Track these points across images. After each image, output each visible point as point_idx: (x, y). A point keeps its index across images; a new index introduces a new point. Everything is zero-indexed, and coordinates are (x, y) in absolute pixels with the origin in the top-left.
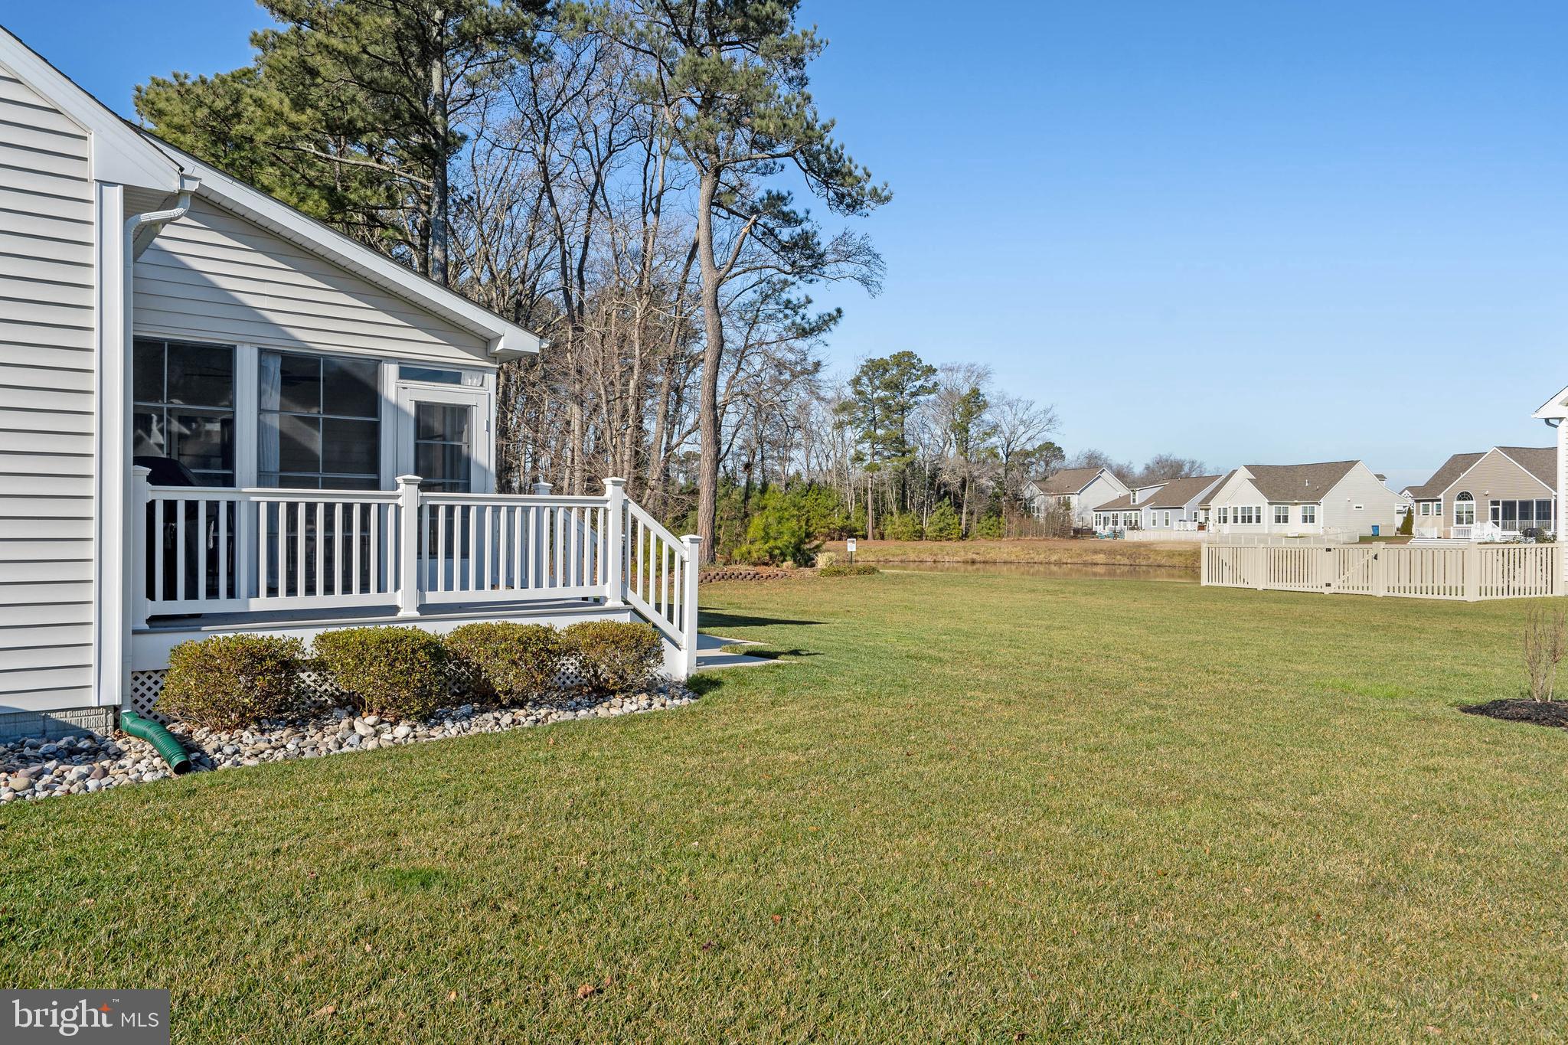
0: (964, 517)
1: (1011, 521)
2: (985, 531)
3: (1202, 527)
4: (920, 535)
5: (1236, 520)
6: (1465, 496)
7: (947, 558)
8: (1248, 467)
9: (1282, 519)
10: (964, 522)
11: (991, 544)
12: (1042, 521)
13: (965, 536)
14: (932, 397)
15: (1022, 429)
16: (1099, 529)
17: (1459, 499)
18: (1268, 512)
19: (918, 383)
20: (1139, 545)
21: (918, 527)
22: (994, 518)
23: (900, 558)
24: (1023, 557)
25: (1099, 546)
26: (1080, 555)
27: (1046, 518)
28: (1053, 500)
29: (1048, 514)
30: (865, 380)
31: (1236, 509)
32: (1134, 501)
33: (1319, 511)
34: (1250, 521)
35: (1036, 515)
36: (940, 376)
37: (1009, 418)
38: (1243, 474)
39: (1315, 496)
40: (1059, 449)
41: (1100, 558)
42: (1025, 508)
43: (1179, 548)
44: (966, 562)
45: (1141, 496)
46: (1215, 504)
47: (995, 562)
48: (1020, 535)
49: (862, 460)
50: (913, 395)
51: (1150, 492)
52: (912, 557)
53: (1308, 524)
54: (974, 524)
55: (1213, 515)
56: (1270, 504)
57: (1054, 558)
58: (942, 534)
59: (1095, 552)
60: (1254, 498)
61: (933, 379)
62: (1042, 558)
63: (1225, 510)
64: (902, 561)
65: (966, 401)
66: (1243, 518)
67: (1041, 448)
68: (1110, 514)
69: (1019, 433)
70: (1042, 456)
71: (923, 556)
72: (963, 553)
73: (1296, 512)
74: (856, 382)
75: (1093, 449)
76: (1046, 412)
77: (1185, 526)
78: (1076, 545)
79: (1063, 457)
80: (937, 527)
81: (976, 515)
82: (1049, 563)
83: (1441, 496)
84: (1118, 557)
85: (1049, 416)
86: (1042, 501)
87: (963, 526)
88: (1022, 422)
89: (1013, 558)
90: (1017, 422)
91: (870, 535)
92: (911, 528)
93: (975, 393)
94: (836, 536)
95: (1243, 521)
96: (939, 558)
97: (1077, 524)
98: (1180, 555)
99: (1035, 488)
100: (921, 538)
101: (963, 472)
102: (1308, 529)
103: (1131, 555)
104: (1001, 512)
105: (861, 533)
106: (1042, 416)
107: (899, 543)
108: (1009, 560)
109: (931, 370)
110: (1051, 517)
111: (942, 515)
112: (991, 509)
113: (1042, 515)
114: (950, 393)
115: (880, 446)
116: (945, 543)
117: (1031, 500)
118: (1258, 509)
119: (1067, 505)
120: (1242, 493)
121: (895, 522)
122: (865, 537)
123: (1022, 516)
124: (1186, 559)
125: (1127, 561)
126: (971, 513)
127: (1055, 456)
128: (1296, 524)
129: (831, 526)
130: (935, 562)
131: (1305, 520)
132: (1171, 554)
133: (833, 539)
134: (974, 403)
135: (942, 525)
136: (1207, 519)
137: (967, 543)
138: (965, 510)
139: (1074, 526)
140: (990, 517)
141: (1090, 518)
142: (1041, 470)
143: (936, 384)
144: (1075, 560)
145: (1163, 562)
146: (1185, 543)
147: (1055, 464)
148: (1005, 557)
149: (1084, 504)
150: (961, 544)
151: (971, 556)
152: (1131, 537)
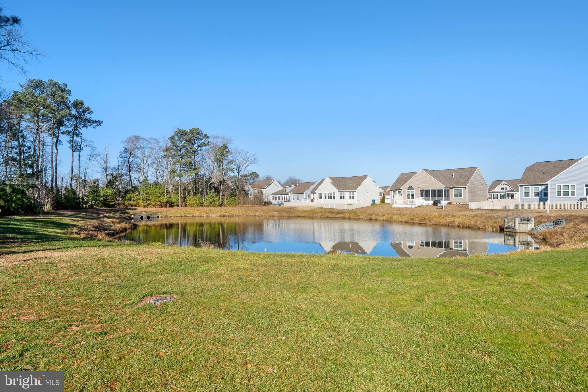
0: (221, 197)
1: (240, 199)
2: (230, 203)
3: (312, 201)
4: (202, 205)
5: (326, 198)
6: (411, 188)
7: (212, 215)
8: (330, 177)
9: (342, 197)
10: (220, 199)
11: (232, 208)
12: (252, 199)
13: (221, 205)
14: (207, 147)
15: (244, 162)
16: (273, 202)
17: (408, 189)
18: (338, 195)
19: (201, 142)
20: (290, 208)
21: (201, 201)
22: (233, 198)
23: (191, 215)
24: (245, 214)
25: (275, 208)
26: (267, 212)
27: (254, 198)
28: (256, 191)
29: (254, 196)
30: (176, 137)
31: (326, 194)
32: (286, 191)
33: (356, 194)
34: (331, 198)
35: (250, 196)
36: (210, 140)
37: (239, 158)
38: (328, 180)
39: (354, 188)
40: (257, 174)
41: (276, 213)
42: (246, 194)
43: (306, 209)
44: (221, 216)
45: (288, 189)
46: (317, 192)
47: (233, 216)
48: (244, 204)
49: (174, 172)
50: (200, 146)
51: (292, 188)
52: (197, 214)
53: (352, 199)
54: (225, 200)
55: (316, 196)
56: (339, 191)
57: (257, 214)
58: (211, 205)
59: (274, 211)
60: (333, 189)
61: (208, 140)
62: (252, 214)
63: (321, 194)
64: (192, 216)
65: (220, 149)
66: (329, 197)
67: (251, 174)
68: (277, 196)
69: (243, 164)
70: (252, 176)
71: (202, 214)
72: (219, 212)
73: (347, 195)
74: (173, 138)
75: (268, 175)
76: (253, 155)
77: (306, 200)
78: (266, 208)
79: (259, 177)
80: (209, 201)
81: (225, 196)
82: (255, 216)
83: (402, 188)
84: (283, 213)
85: (255, 157)
86: (252, 191)
87: (220, 201)
88: (244, 159)
89: (241, 214)
90: (242, 160)
91: (180, 205)
92: (198, 202)
93: (225, 147)
94: (164, 205)
95: (329, 198)
96: (209, 215)
97: (266, 200)
98: (307, 212)
99: (249, 186)
100: (202, 206)
101: (220, 178)
102: (352, 201)
103: (288, 212)
104: (236, 195)
105: (175, 204)
106: (252, 157)
107: (192, 208)
108: (239, 215)
109: (206, 137)
110: (255, 197)
111: (211, 196)
112: (231, 194)
113: (252, 196)
114: (215, 146)
115: (184, 166)
116: (212, 208)
117: (248, 190)
118: (334, 193)
119: (262, 193)
120: (328, 187)
121: (191, 199)
122: (178, 206)
123: (245, 197)
124: (310, 213)
125: (286, 215)
126: (223, 195)
127: (256, 177)
128: (347, 200)
129: (161, 201)
130: (207, 216)
131: (350, 197)
132: (303, 211)
133: (162, 207)
134: (224, 150)
135: (211, 200)
136: (314, 197)
137: (222, 208)
138: (221, 194)
139: (265, 201)
140: (231, 197)
141: (270, 198)
142: (251, 182)
143: (209, 142)
144: (266, 214)
145: (301, 215)
146: (308, 207)
147: (256, 179)
148: (237, 213)
149: (268, 192)
150: (220, 208)
151: (223, 213)
152: (286, 205)
